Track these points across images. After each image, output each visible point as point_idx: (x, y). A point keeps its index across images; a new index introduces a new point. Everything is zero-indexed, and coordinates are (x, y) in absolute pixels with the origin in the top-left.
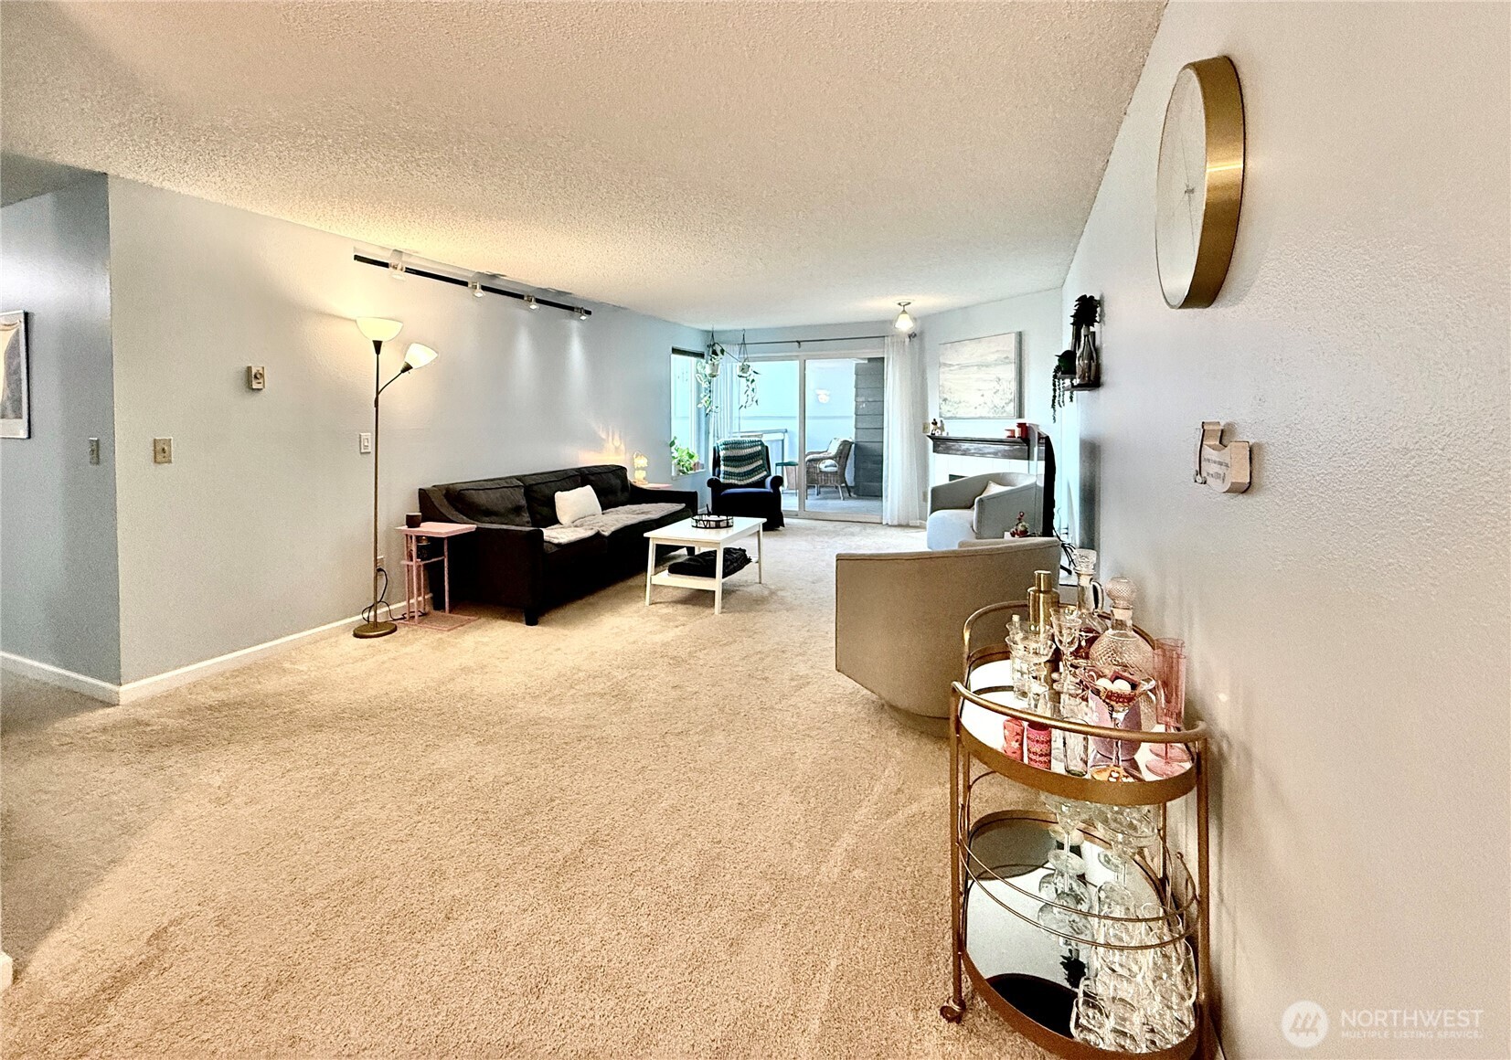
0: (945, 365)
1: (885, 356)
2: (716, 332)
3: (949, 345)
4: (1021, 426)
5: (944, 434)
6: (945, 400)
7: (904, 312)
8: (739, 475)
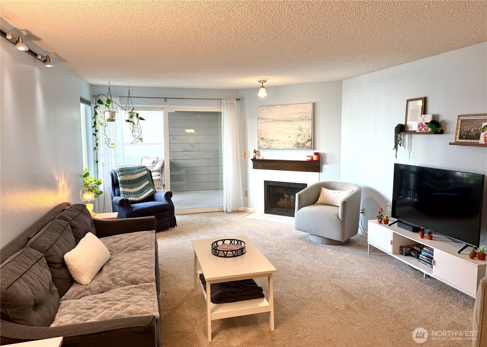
0: (262, 119)
1: (222, 112)
2: (112, 86)
3: (265, 107)
4: (316, 154)
5: (261, 158)
6: (262, 139)
7: (263, 87)
8: (134, 193)
